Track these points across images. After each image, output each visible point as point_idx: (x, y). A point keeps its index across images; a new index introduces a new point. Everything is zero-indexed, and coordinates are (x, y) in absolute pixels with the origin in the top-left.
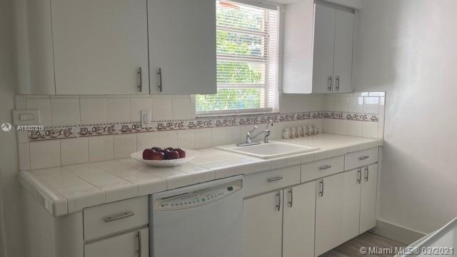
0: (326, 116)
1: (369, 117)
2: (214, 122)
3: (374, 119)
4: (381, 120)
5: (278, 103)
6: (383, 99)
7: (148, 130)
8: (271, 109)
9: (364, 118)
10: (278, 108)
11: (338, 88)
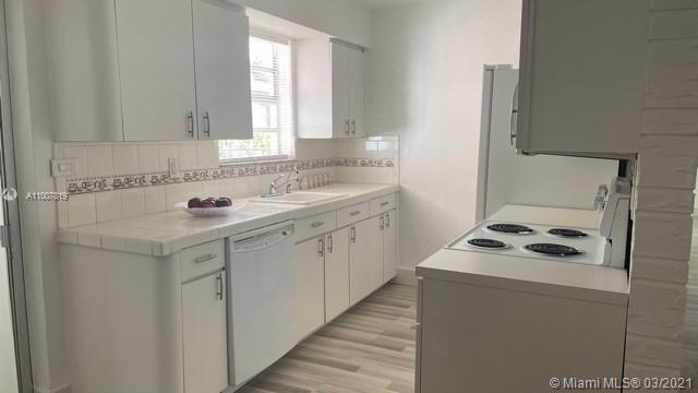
0: (339, 164)
1: (384, 162)
2: (236, 171)
3: (390, 164)
4: (396, 165)
5: (294, 150)
6: (396, 144)
7: (176, 181)
8: (285, 157)
9: (380, 164)
10: (294, 154)
11: (354, 132)
